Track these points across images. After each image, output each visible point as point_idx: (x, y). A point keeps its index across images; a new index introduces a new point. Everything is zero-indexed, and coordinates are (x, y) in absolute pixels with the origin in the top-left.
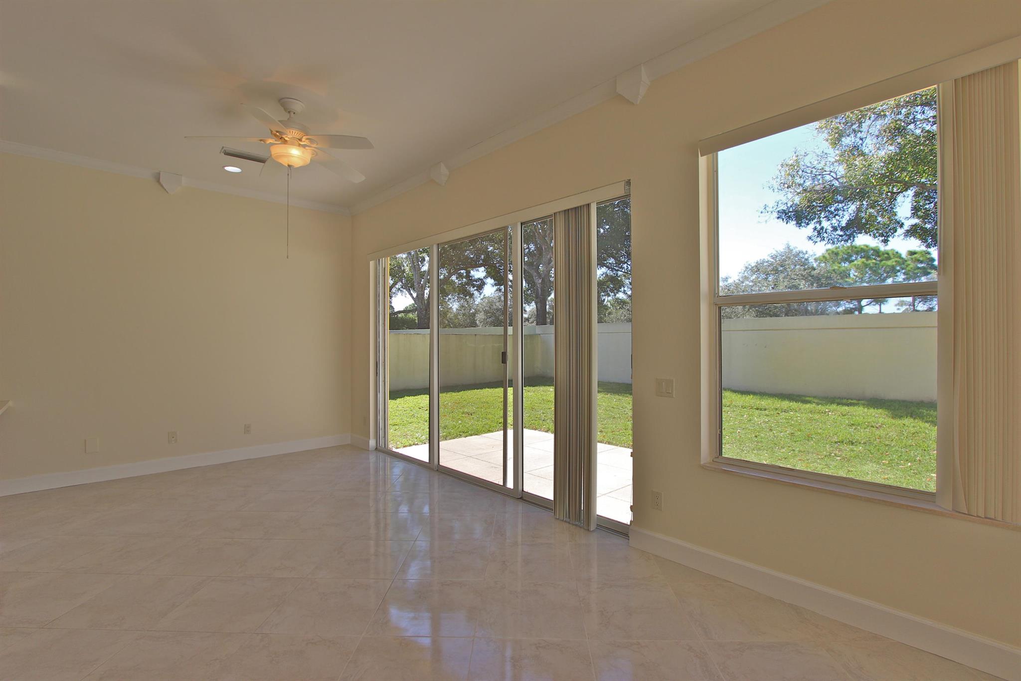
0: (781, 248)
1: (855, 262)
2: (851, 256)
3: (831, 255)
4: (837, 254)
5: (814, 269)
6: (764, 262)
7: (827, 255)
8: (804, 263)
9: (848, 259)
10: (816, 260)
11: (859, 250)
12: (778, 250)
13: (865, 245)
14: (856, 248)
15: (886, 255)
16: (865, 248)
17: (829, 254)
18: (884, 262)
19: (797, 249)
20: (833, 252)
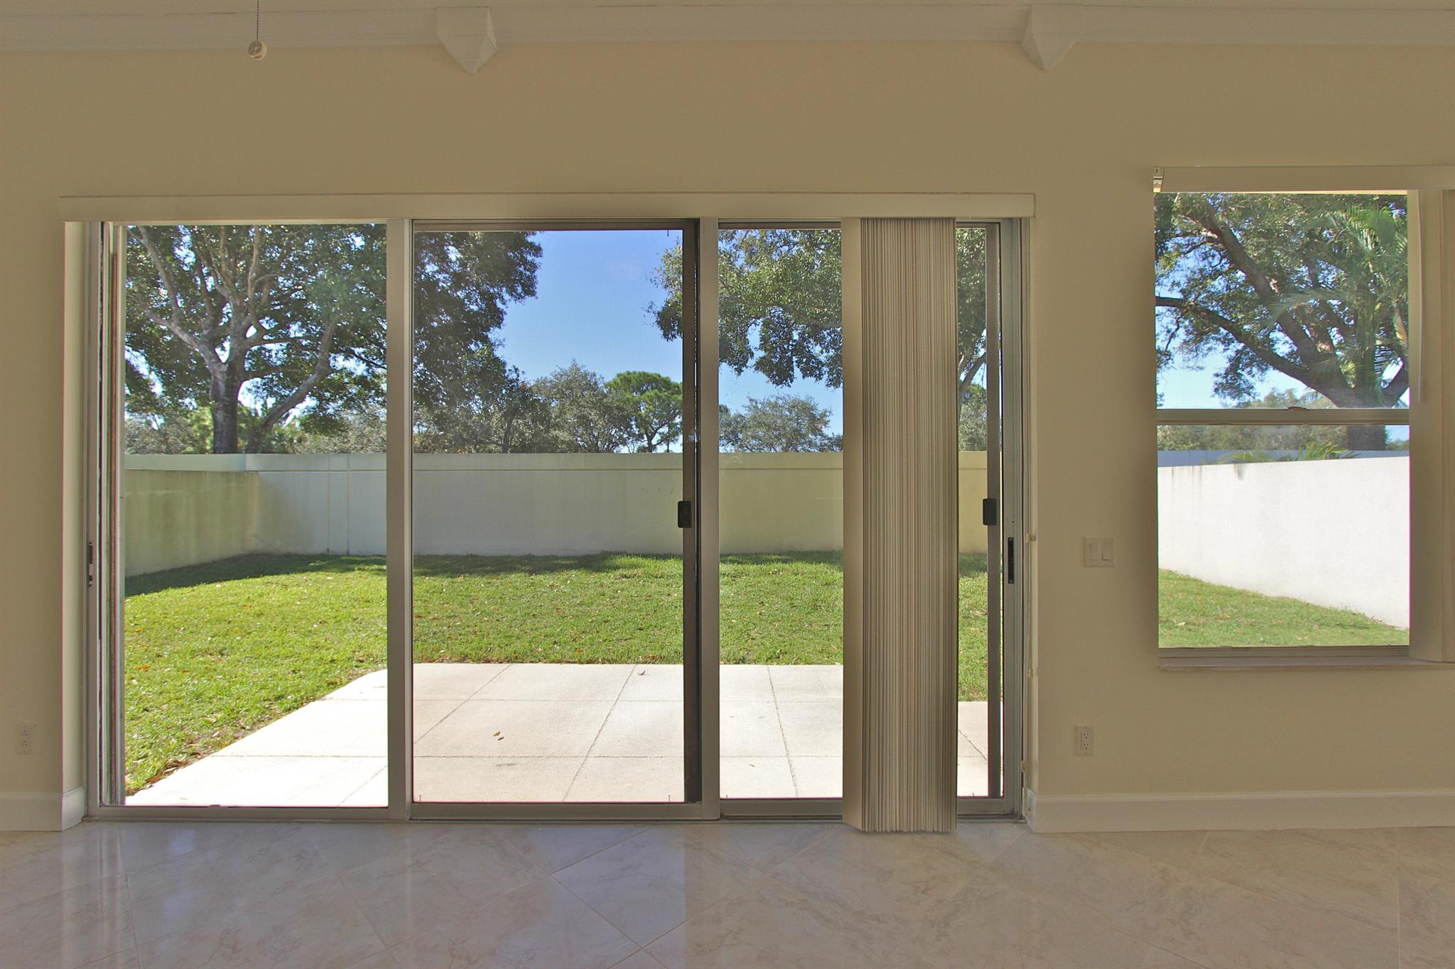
0: (567, 366)
1: (647, 393)
2: (643, 385)
3: (624, 382)
4: (629, 381)
5: (605, 396)
6: (545, 381)
7: (619, 381)
8: (592, 387)
9: (639, 389)
10: (606, 386)
11: (652, 378)
12: (563, 367)
13: (656, 374)
14: (648, 376)
15: (677, 389)
16: (658, 377)
17: (621, 380)
18: (675, 396)
19: (585, 369)
20: (625, 378)
